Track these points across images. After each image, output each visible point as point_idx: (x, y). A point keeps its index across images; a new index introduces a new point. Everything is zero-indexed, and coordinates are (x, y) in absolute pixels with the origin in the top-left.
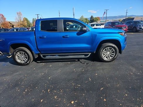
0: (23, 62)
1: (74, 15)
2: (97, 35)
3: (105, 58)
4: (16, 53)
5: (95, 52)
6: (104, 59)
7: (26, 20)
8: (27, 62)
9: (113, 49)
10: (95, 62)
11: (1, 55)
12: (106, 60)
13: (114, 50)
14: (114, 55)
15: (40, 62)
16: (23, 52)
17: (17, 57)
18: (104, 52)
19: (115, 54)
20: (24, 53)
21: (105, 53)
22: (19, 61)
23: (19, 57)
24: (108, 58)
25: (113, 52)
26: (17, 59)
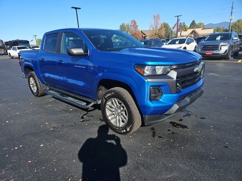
26: (31, 86)
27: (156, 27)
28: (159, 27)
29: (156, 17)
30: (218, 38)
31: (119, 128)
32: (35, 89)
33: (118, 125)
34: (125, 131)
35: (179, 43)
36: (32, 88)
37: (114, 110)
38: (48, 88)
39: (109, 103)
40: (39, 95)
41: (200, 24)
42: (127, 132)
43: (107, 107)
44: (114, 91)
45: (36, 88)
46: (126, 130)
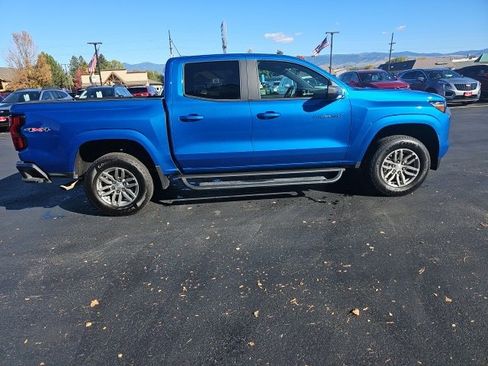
0: (121, 203)
1: (224, 47)
2: (369, 109)
3: (390, 183)
4: (99, 172)
5: (358, 166)
6: (388, 187)
8: (134, 203)
9: (414, 154)
10: (355, 196)
11: (42, 180)
12: (393, 189)
13: (417, 158)
14: (415, 172)
15: (174, 203)
16: (123, 170)
17: (99, 187)
18: (385, 164)
19: (418, 170)
20: (126, 173)
21: (390, 167)
22: (105, 200)
23: (107, 187)
24: (396, 184)
25: (412, 165)
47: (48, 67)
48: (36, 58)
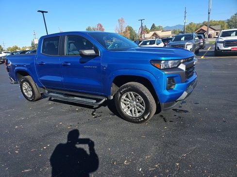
1: (209, 13)
5: (111, 98)
7: (130, 29)
16: (28, 83)
25: (141, 104)
26: (24, 91)
27: (121, 30)
28: (124, 30)
29: (121, 21)
30: (183, 39)
31: (136, 118)
32: (29, 94)
33: (134, 115)
34: (142, 119)
35: (150, 44)
36: (26, 93)
37: (128, 103)
38: (47, 91)
39: (124, 97)
40: (36, 99)
41: (160, 27)
42: (145, 120)
43: (122, 100)
44: (130, 85)
45: (31, 93)
46: (144, 118)
47: (129, 32)
48: (125, 29)
